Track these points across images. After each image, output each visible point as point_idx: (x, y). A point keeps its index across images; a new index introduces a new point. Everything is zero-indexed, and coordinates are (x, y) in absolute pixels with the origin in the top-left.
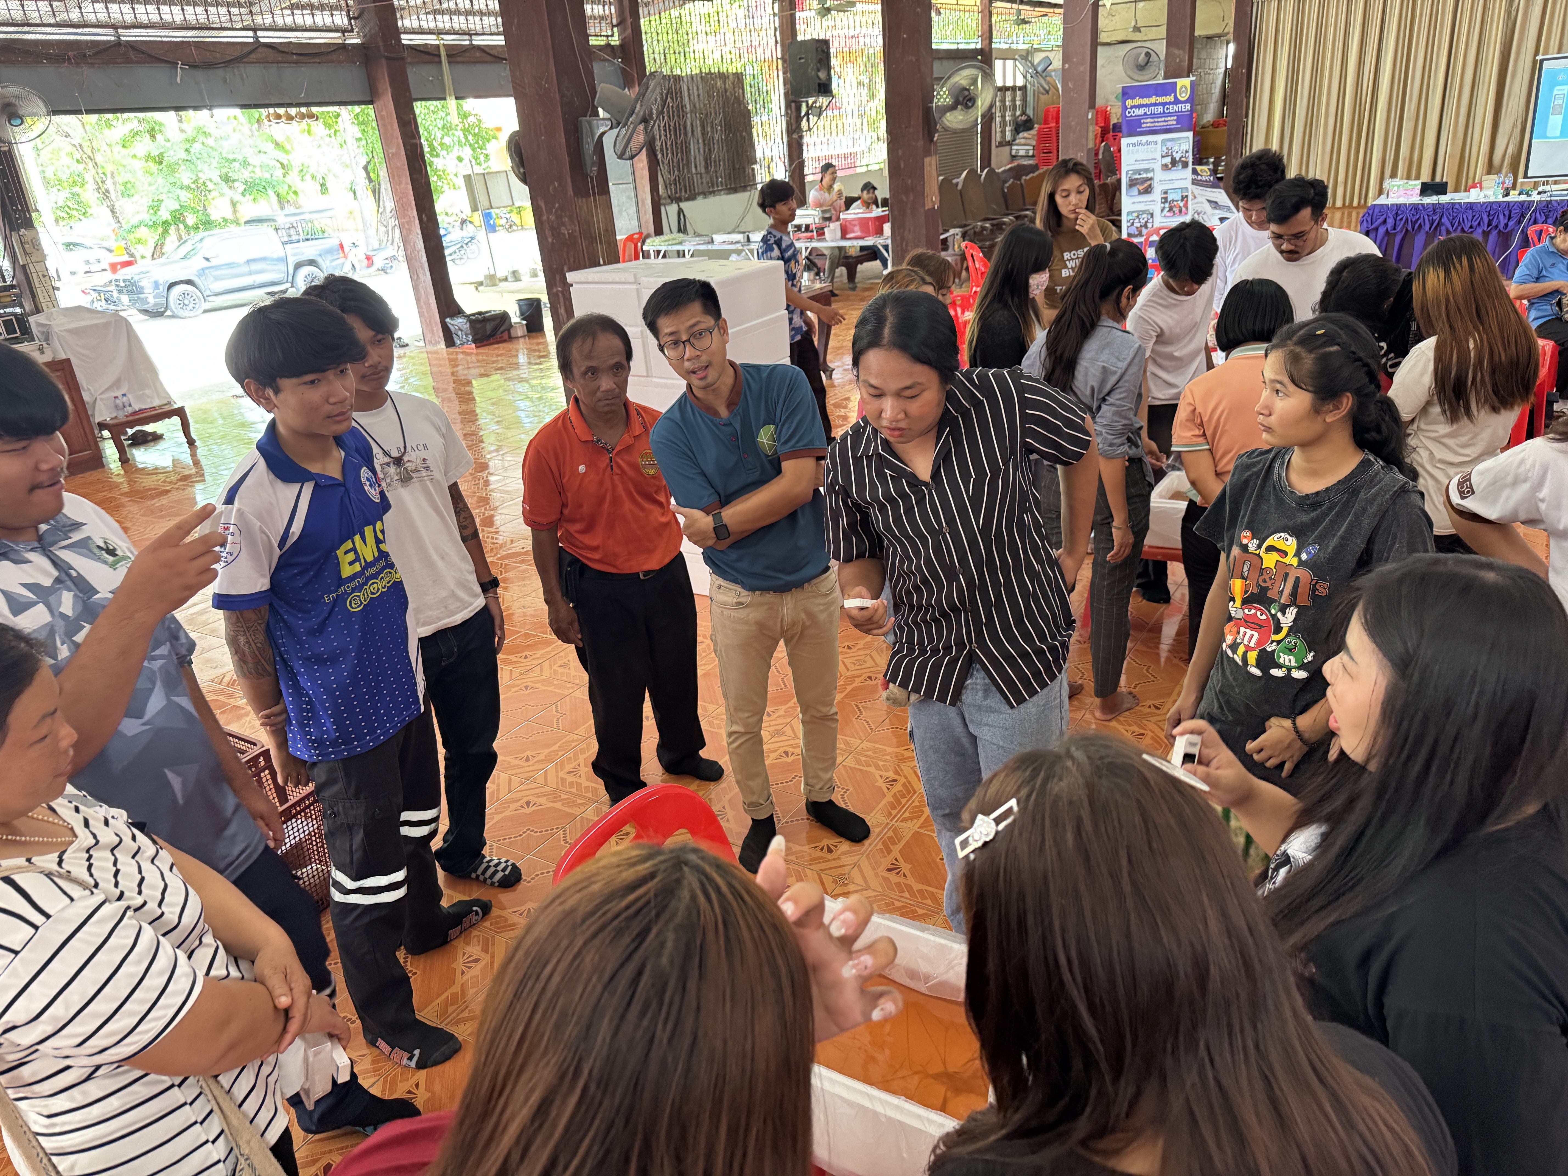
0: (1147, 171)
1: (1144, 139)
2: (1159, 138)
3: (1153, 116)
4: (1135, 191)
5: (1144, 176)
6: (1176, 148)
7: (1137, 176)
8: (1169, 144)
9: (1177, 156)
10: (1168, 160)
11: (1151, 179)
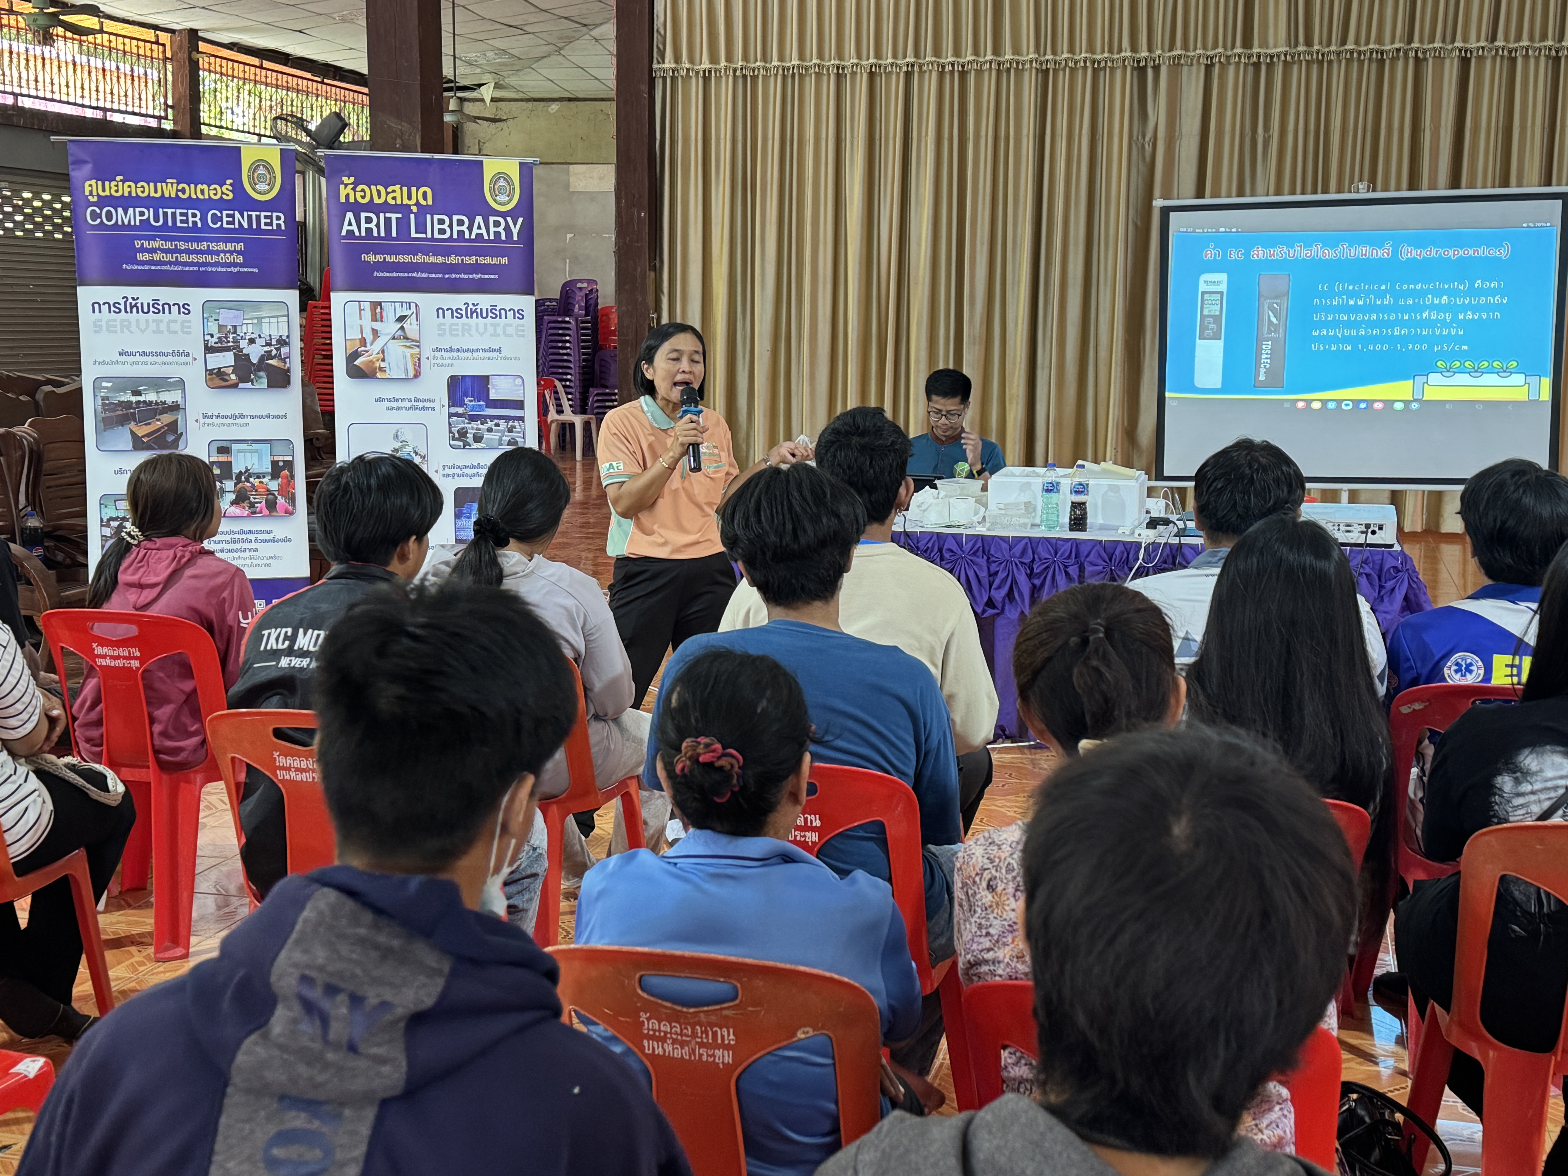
0: (159, 383)
1: (146, 294)
2: (196, 296)
3: (169, 231)
4: (122, 438)
5: (151, 397)
6: (247, 330)
7: (128, 397)
8: (227, 318)
9: (255, 353)
10: (226, 360)
11: (175, 408)
